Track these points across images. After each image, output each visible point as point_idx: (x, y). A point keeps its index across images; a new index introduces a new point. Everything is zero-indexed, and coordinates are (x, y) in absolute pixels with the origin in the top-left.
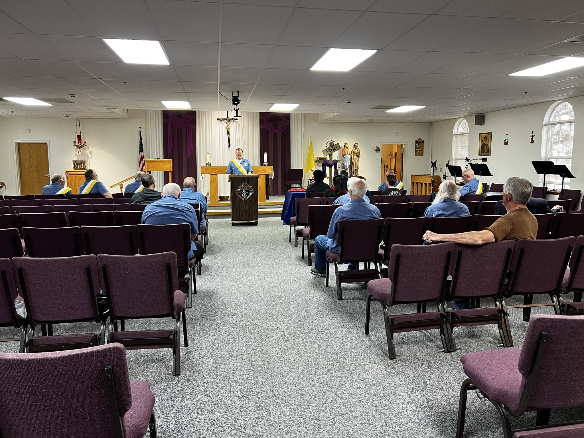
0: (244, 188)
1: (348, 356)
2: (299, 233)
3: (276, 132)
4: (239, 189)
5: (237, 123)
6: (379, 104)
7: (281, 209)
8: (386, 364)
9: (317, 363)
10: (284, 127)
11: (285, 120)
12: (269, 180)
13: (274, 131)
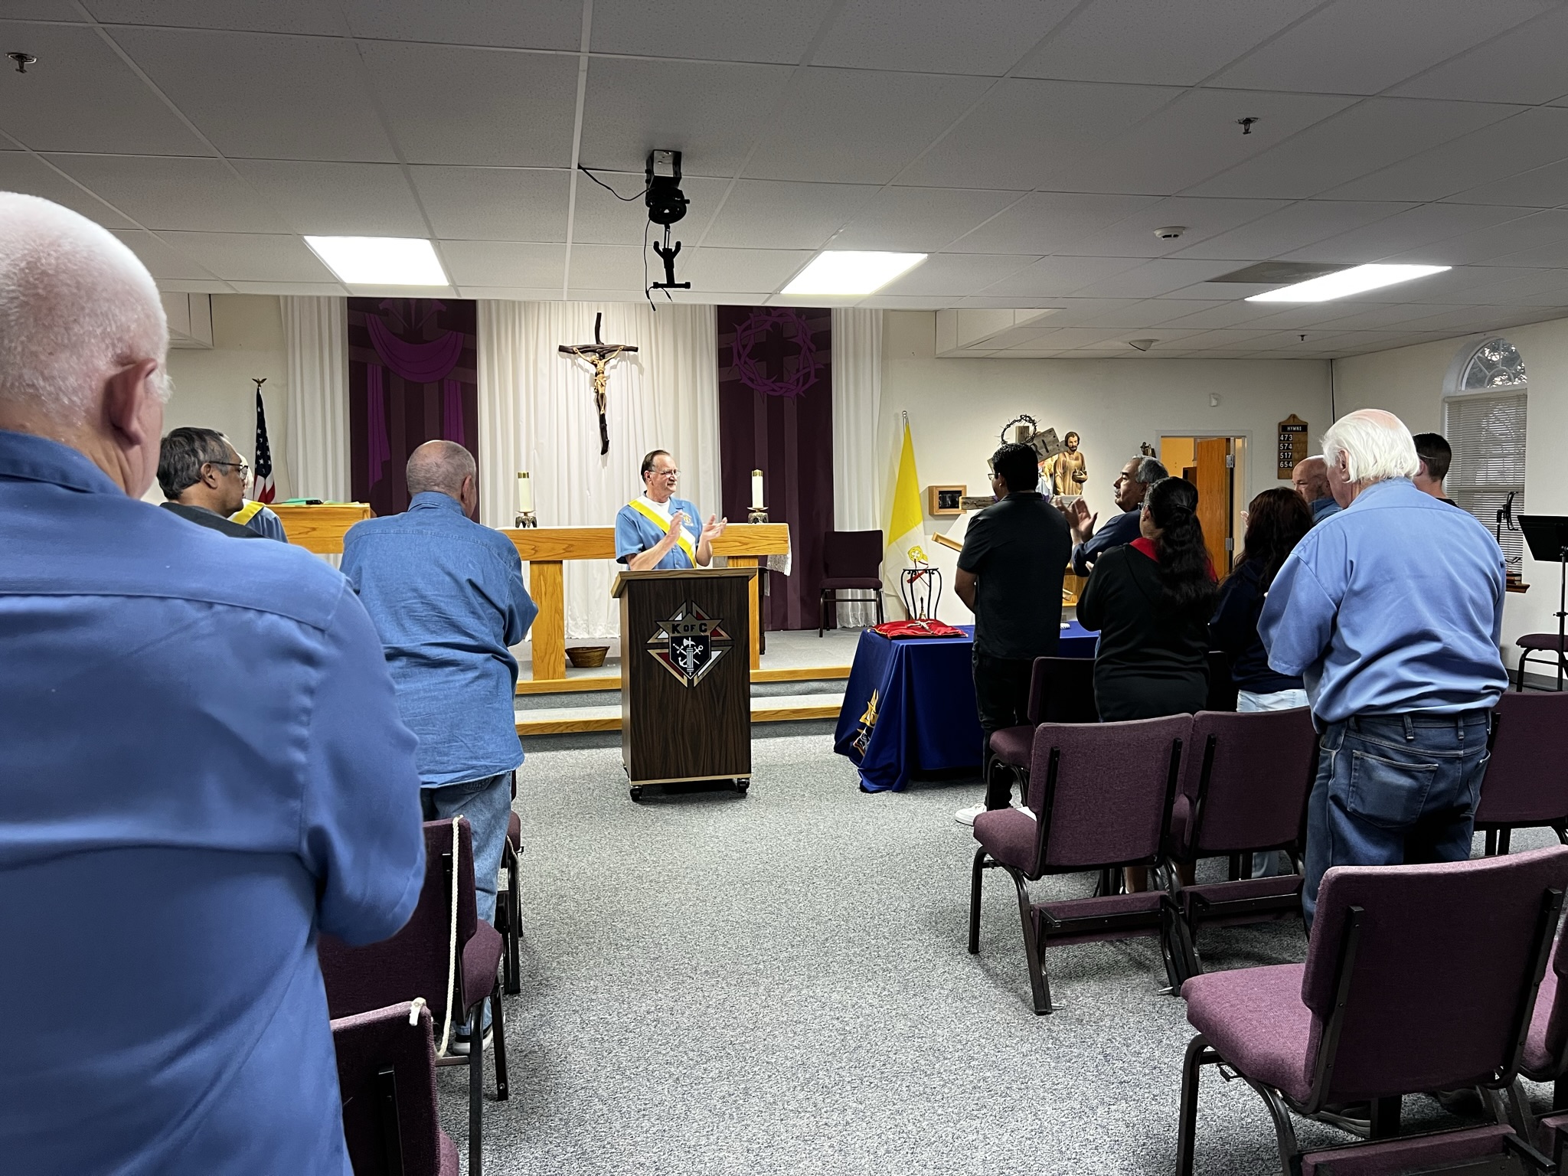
0: (686, 629)
3: (781, 397)
6: (1265, 258)
7: (835, 703)
10: (807, 376)
11: (811, 351)
13: (771, 393)
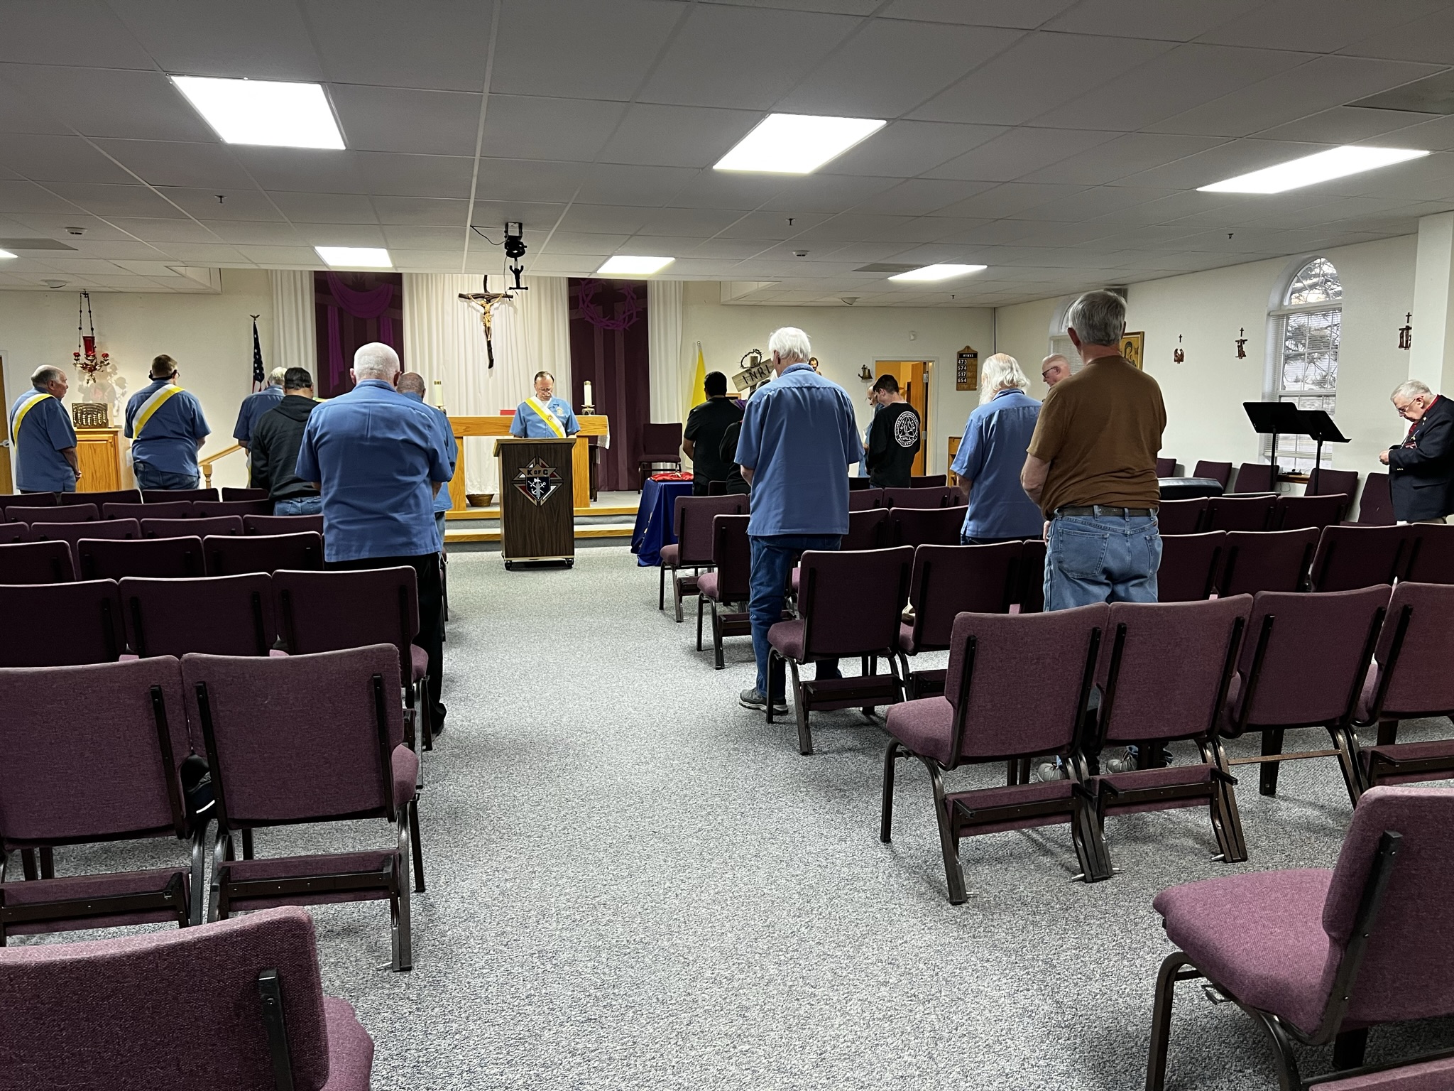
0: (535, 472)
1: (846, 900)
2: (685, 588)
3: (613, 331)
4: (523, 476)
5: (512, 305)
6: (873, 261)
7: (632, 526)
8: (945, 917)
9: (768, 923)
10: (631, 317)
11: (633, 299)
12: (598, 451)
13: (606, 328)
